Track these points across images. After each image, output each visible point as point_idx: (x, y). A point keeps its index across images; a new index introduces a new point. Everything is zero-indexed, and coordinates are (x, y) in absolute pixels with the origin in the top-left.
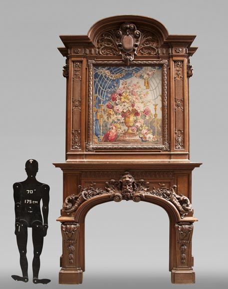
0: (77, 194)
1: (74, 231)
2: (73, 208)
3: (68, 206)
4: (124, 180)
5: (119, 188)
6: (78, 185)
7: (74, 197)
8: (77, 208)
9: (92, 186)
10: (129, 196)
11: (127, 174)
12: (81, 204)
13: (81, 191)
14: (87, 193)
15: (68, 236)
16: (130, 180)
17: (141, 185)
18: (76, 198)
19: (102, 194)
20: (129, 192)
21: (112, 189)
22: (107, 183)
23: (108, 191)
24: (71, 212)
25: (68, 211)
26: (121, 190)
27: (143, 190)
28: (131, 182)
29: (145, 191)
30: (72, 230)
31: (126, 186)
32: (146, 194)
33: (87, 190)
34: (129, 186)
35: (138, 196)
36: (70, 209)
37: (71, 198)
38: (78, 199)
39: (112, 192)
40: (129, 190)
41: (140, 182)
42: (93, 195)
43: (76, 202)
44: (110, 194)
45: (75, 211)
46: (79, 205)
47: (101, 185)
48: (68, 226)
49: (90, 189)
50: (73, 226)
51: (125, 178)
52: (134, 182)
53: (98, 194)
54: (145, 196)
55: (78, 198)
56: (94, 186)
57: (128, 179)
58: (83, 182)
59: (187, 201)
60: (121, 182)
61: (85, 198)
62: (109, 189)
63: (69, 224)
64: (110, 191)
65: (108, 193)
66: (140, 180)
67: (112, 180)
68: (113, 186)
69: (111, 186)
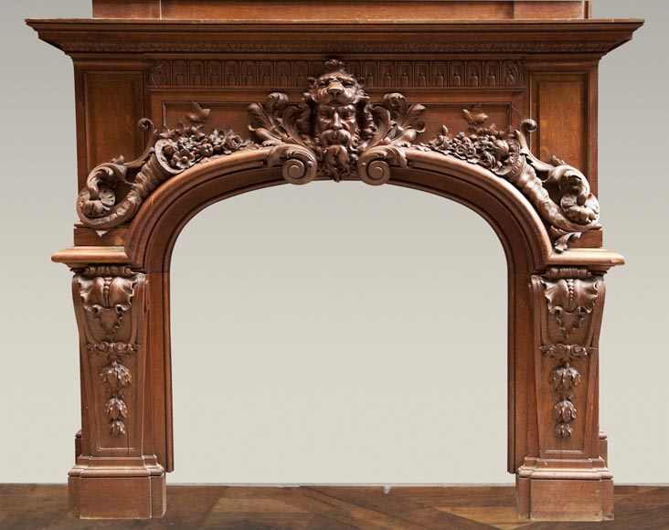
0: (136, 158)
1: (124, 302)
2: (121, 212)
3: (98, 204)
4: (323, 91)
5: (305, 126)
6: (137, 118)
7: (122, 169)
8: (134, 211)
9: (194, 123)
10: (344, 158)
11: (334, 69)
12: (151, 192)
13: (151, 140)
14: (174, 145)
15: (103, 326)
16: (349, 92)
17: (394, 117)
18: (132, 173)
19: (234, 150)
20: (345, 141)
21: (274, 133)
22: (254, 106)
23: (259, 140)
24: (112, 229)
25: (100, 221)
26: (312, 136)
27: (398, 134)
28: (349, 101)
29: (406, 138)
30: (116, 297)
31: (330, 116)
32: (412, 150)
33: (174, 137)
34: (344, 116)
35: (380, 158)
36: (108, 214)
37: (111, 172)
38: (140, 175)
39: (274, 143)
40: (344, 132)
41: (386, 105)
42: (201, 155)
43: (129, 188)
44: (267, 150)
45: (127, 221)
46: (144, 198)
47: (232, 115)
48: (101, 282)
49: (189, 134)
50: (119, 283)
51: (327, 83)
52: (361, 104)
53: (220, 152)
54: (410, 159)
55: (138, 169)
56: (203, 121)
57: (338, 86)
58: (156, 102)
59: (580, 184)
60: (310, 101)
61: (167, 168)
62: (263, 132)
63: (103, 276)
64: (266, 139)
65: (258, 148)
66: (386, 96)
67: (275, 95)
68: (280, 120)
69: (272, 121)
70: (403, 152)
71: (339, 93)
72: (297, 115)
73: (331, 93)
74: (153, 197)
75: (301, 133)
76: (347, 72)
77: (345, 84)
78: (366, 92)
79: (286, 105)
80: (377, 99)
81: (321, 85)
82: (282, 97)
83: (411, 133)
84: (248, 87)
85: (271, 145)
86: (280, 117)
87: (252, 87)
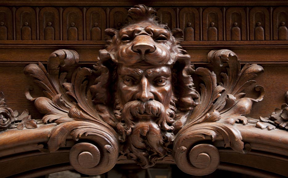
4: (126, 47)
5: (102, 94)
10: (156, 139)
11: (141, 17)
16: (162, 49)
26: (111, 106)
28: (163, 61)
31: (136, 81)
34: (156, 81)
39: (59, 119)
40: (156, 104)
51: (132, 37)
57: (147, 41)
60: (107, 61)
65: (35, 127)
66: (211, 53)
67: (61, 52)
68: (68, 85)
70: (237, 131)
71: (149, 51)
72: (90, 79)
73: (138, 50)
75: (96, 103)
76: (159, 21)
77: (157, 38)
78: (185, 49)
79: (77, 65)
80: (199, 58)
81: (124, 40)
82: (70, 54)
83: (246, 103)
84: (24, 42)
85: (54, 121)
86: (69, 81)
87: (30, 42)
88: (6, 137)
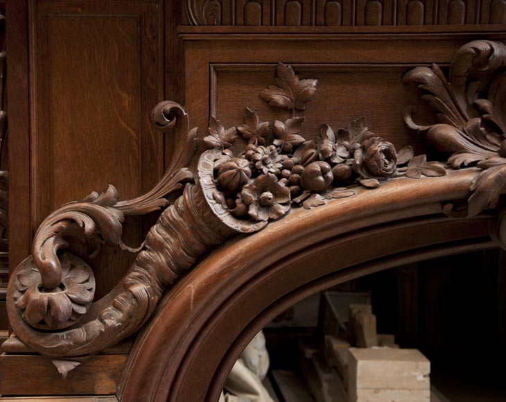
0: (143, 191)
2: (113, 318)
3: (61, 299)
6: (147, 100)
7: (113, 215)
8: (144, 317)
9: (278, 111)
12: (183, 272)
13: (180, 152)
14: (243, 164)
18: (138, 225)
19: (383, 176)
21: (476, 136)
22: (427, 74)
23: (440, 153)
24: (91, 355)
25: (63, 340)
33: (238, 143)
36: (78, 320)
37: (89, 225)
38: (156, 232)
42: (304, 187)
43: (130, 261)
45: (128, 338)
46: (167, 287)
47: (367, 94)
49: (268, 137)
53: (348, 180)
55: (152, 217)
56: (299, 105)
58: (195, 64)
62: (449, 133)
64: (461, 150)
65: (442, 173)
67: (483, 46)
68: (485, 103)
69: (463, 106)
74: (192, 286)
84: (413, 28)
85: (473, 164)
87: (422, 28)
88: (396, 191)
